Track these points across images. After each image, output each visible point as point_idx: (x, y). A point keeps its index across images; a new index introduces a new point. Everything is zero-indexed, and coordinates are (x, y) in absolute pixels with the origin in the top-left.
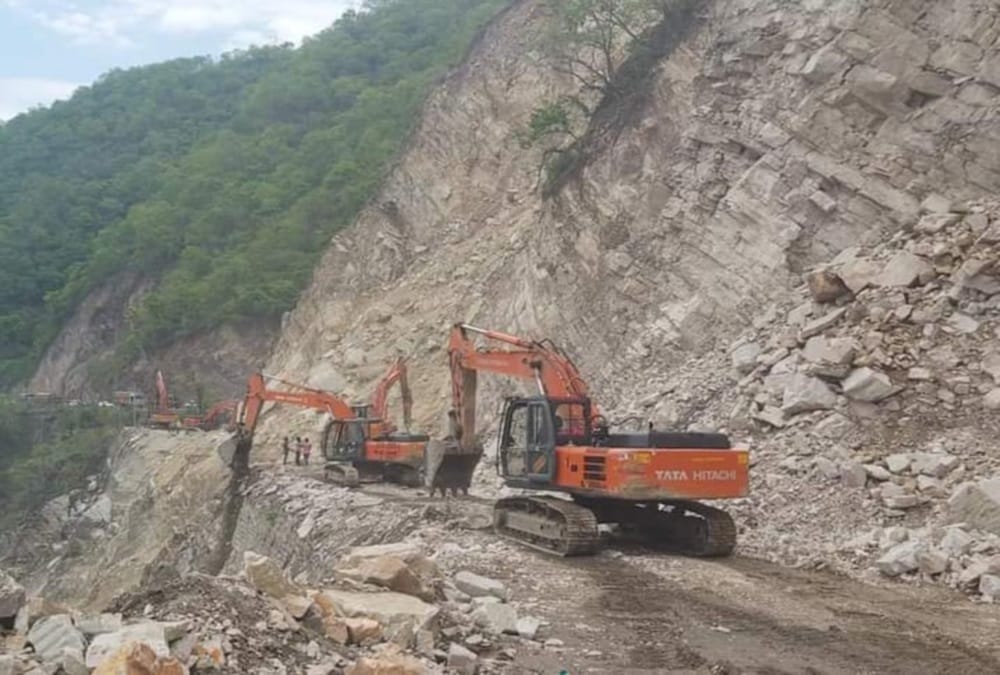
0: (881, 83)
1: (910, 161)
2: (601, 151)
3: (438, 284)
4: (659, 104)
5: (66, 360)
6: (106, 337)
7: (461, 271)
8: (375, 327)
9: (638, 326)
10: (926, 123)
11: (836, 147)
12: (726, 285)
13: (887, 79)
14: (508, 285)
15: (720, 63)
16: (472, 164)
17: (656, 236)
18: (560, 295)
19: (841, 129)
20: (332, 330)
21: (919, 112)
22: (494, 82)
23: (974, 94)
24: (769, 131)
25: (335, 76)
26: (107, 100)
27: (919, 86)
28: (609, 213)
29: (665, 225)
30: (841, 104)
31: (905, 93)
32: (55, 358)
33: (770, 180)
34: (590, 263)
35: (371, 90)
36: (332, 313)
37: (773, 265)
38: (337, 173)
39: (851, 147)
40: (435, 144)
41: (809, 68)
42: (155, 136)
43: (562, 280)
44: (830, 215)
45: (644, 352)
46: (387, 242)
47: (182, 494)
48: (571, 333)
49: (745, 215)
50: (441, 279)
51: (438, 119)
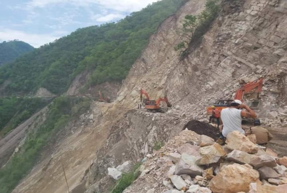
0: (249, 46)
1: (254, 59)
2: (192, 52)
3: (155, 75)
4: (203, 43)
5: (74, 88)
6: (82, 84)
7: (159, 72)
8: (143, 83)
9: (203, 86)
10: (257, 52)
11: (241, 56)
12: (221, 79)
13: (250, 45)
14: (173, 76)
15: (218, 39)
16: (159, 51)
17: (206, 70)
18: (184, 79)
19: (242, 53)
20: (133, 83)
21: (256, 51)
22: (164, 34)
23: (266, 48)
24: (229, 53)
25: (125, 30)
26: (78, 35)
27: (256, 46)
28: (193, 63)
29: (208, 68)
30: (242, 49)
31: (254, 47)
32: (72, 87)
33: (229, 61)
34: (190, 73)
35: (133, 33)
36: (133, 80)
37: (229, 76)
38: (127, 51)
39: (244, 56)
40: (152, 47)
41: (237, 42)
42: (88, 43)
43: (185, 76)
44: (239, 68)
45: (205, 90)
46: (143, 66)
47: (108, 114)
48: (187, 86)
49: (224, 67)
50: (156, 74)
51: (153, 42)
